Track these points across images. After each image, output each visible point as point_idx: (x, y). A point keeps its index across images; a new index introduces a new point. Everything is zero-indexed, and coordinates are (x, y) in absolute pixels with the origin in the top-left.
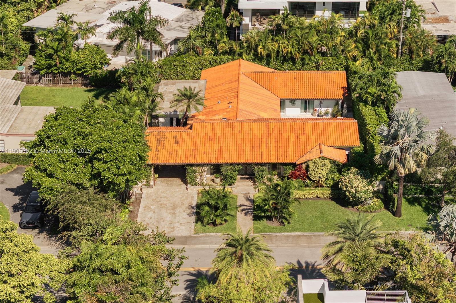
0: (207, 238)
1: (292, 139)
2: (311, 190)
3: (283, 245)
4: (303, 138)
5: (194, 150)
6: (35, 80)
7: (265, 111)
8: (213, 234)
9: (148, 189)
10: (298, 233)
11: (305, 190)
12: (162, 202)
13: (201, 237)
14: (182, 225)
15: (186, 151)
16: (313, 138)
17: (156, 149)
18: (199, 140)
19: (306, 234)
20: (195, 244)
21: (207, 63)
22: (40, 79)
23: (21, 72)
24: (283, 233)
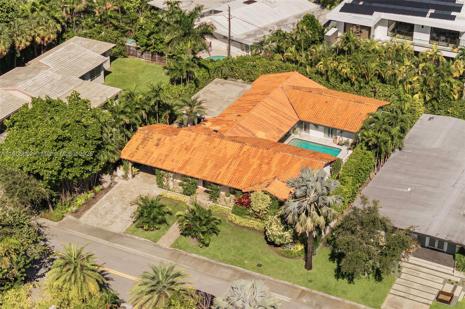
0: (130, 240)
1: (255, 166)
2: (251, 219)
3: (183, 265)
4: (265, 167)
5: (167, 156)
6: (139, 54)
7: (266, 130)
8: (137, 237)
9: (124, 180)
10: (205, 258)
11: (246, 218)
12: (125, 196)
13: (126, 237)
14: (123, 221)
15: (160, 155)
16: (274, 169)
17: (138, 146)
18: (177, 147)
19: (212, 261)
20: (115, 243)
21: (274, 67)
22: (142, 54)
23: (129, 45)
24: (193, 254)
